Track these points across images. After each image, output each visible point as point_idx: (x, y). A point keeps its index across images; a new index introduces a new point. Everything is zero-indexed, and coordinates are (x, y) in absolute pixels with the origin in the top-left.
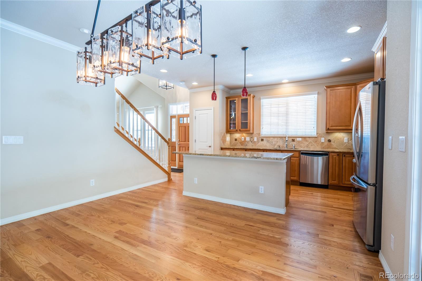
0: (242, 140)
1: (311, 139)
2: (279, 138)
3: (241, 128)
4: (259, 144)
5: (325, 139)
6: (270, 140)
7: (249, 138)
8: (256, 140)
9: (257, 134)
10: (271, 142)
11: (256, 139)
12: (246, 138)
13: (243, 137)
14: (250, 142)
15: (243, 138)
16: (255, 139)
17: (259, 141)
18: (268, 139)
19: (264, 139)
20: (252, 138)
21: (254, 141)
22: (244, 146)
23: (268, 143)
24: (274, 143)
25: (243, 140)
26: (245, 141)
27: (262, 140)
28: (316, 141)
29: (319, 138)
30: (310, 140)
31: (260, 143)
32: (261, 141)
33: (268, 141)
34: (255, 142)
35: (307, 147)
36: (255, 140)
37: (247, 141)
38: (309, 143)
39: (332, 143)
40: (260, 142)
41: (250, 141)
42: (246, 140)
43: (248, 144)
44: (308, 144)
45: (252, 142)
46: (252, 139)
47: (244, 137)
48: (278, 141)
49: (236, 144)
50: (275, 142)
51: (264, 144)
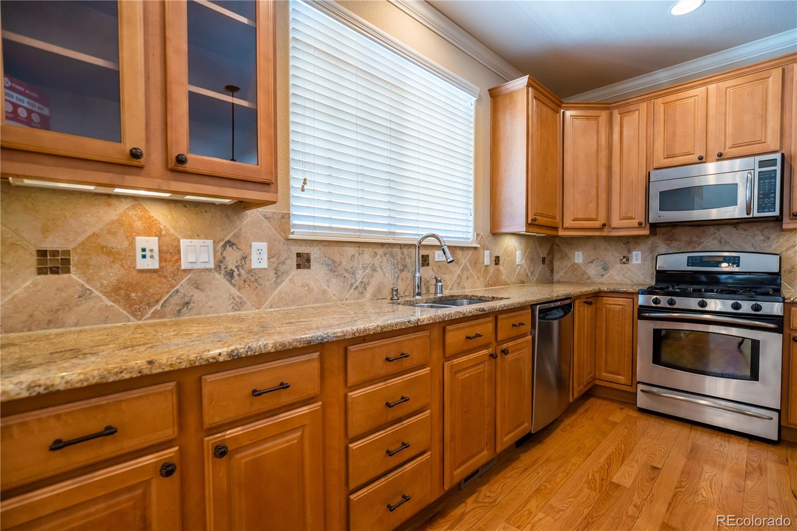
0: (142, 264)
1: (466, 252)
2: (380, 251)
3: (191, 150)
4: (285, 285)
5: (490, 253)
6: (344, 263)
7: (210, 242)
8: (264, 264)
9: (266, 223)
10: (346, 271)
11: (265, 256)
12: (184, 243)
13: (147, 232)
14: (220, 278)
15: (152, 243)
16: (254, 256)
17: (282, 268)
18: (334, 250)
19: (315, 253)
20: (230, 243)
21: (251, 271)
22: (155, 315)
23: (334, 281)
24: (360, 276)
25: (153, 264)
26: (170, 268)
27: (303, 261)
28: (476, 263)
29: (481, 251)
30: (464, 259)
31: (291, 281)
32: (299, 266)
33: (333, 268)
34: (254, 278)
35: (459, 284)
36: (255, 265)
37: (187, 271)
38: (462, 270)
39: (501, 267)
40: (286, 273)
41: (219, 265)
42: (184, 266)
43: (197, 295)
44: (459, 272)
45: (230, 275)
46: (232, 258)
47: (159, 235)
48: (377, 265)
49: (66, 306)
50: (364, 268)
51: (313, 285)
